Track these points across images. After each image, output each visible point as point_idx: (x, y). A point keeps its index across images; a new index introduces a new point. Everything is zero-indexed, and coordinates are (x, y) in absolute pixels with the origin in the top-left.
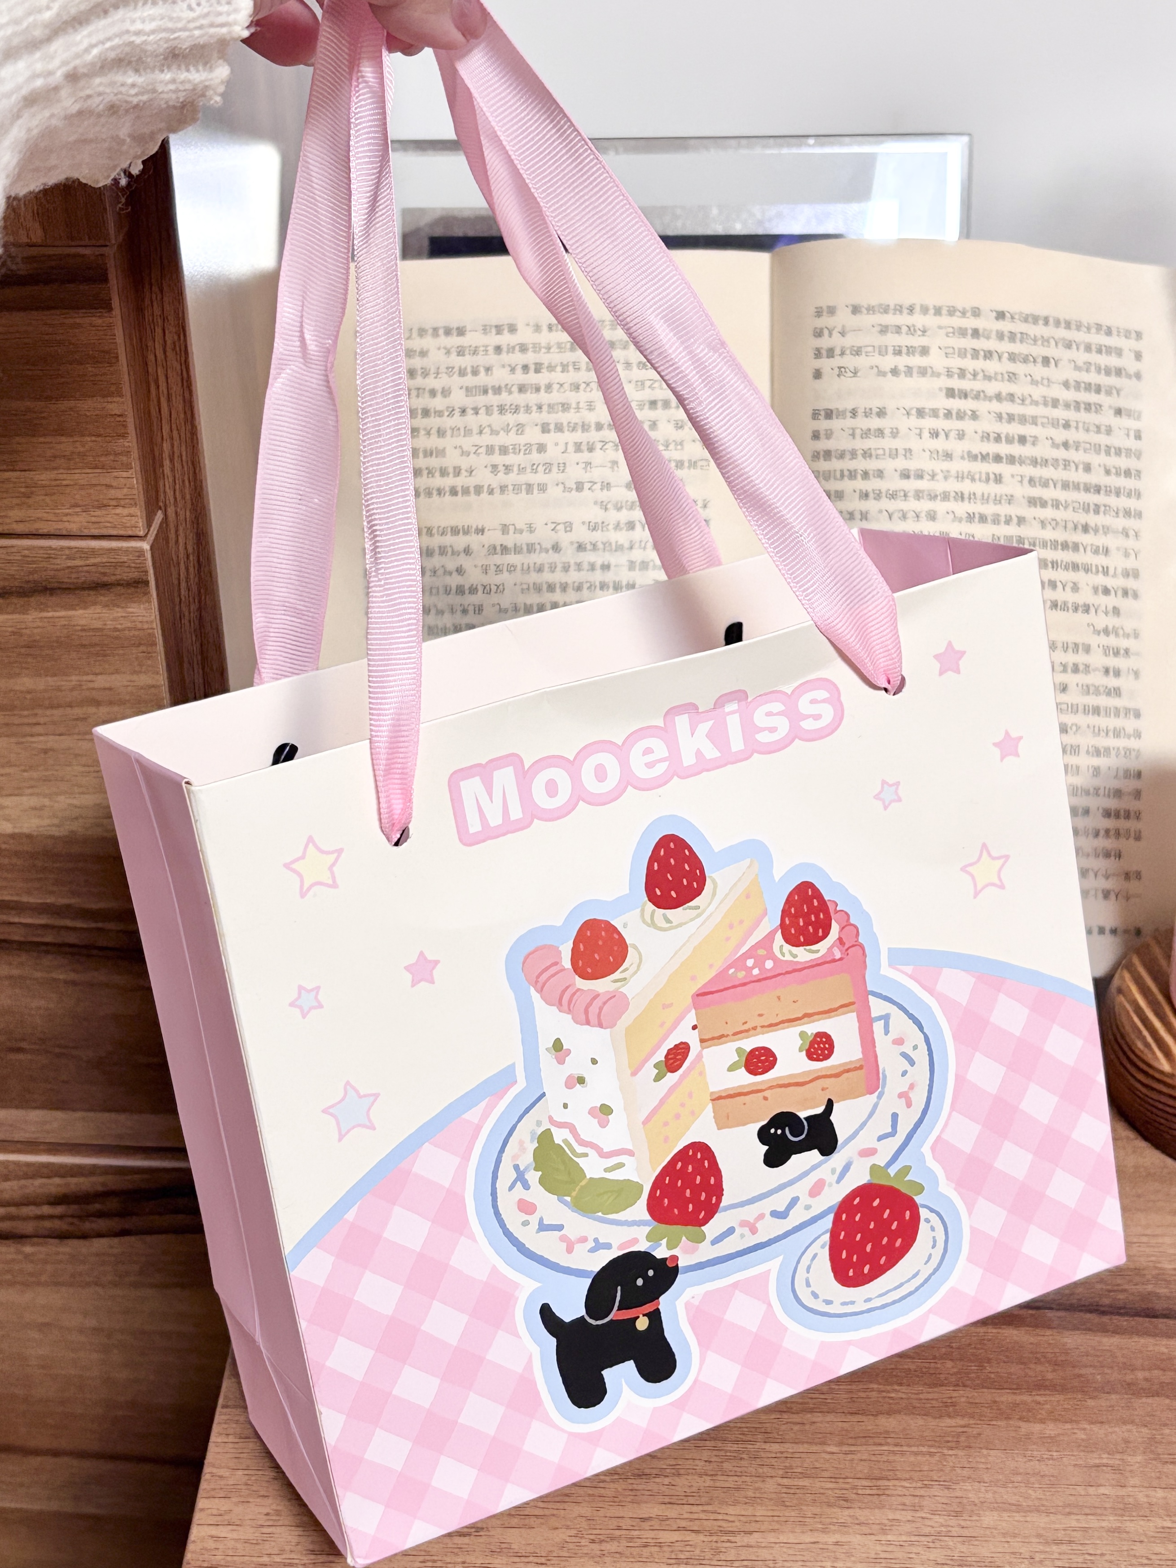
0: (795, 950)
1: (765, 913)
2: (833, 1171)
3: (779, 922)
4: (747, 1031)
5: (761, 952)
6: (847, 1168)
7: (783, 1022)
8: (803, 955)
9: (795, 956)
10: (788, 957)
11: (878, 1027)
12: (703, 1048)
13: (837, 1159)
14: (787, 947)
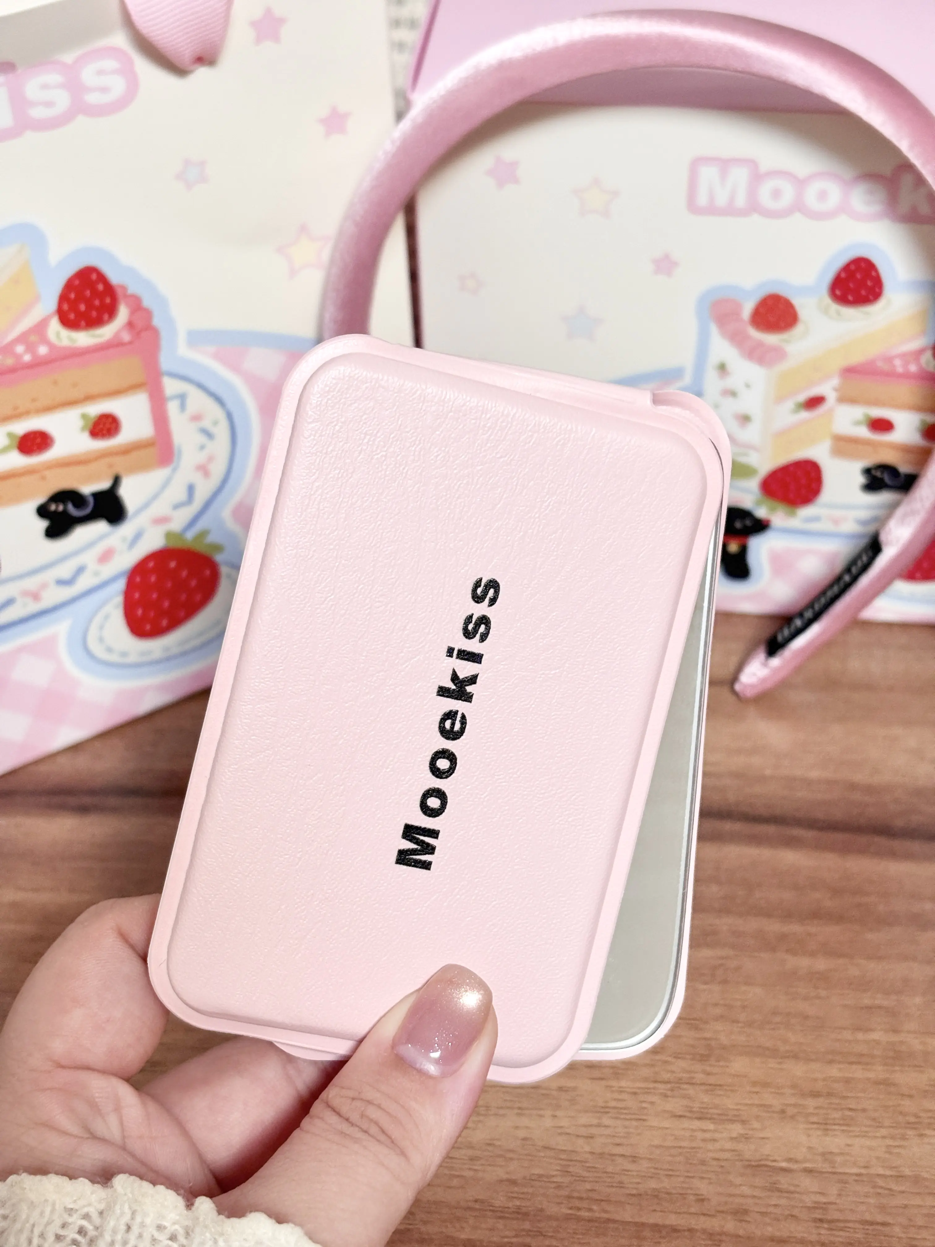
0: (74, 334)
1: (38, 298)
2: (124, 539)
3: (55, 308)
4: (19, 415)
5: (33, 339)
6: (138, 536)
7: (63, 404)
8: (83, 338)
9: (74, 340)
10: (65, 342)
11: (172, 408)
13: (126, 529)
14: (65, 332)
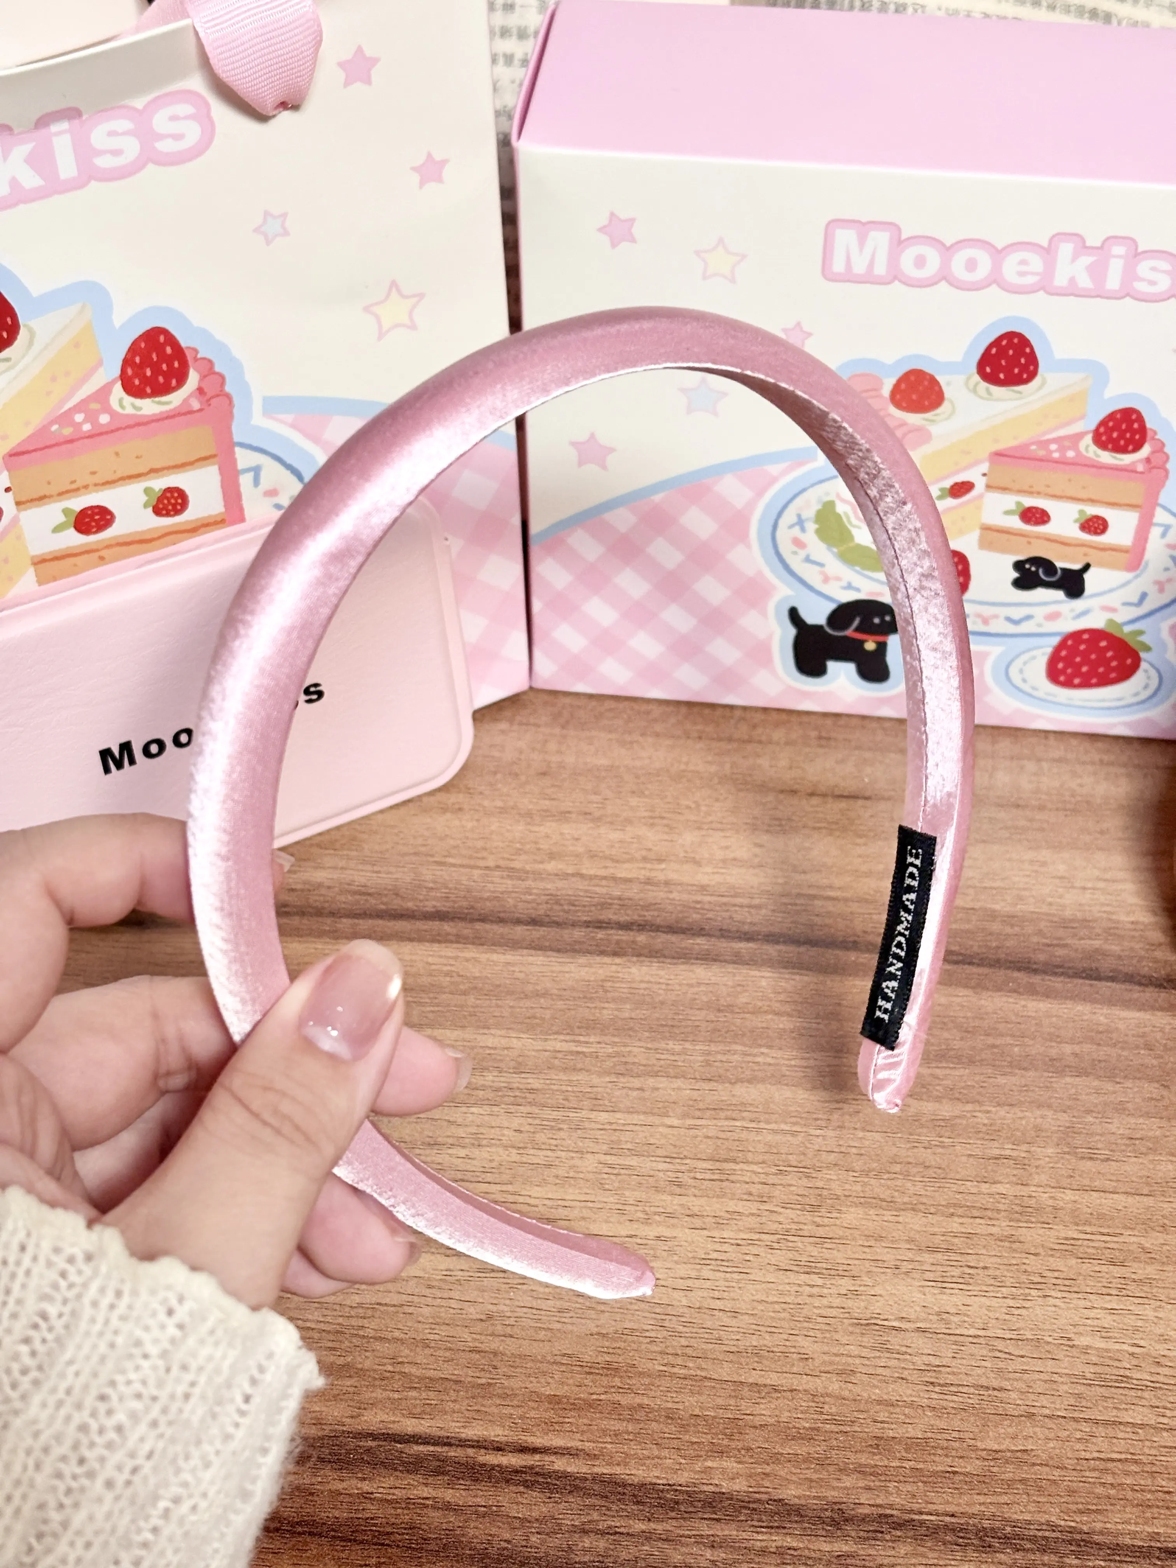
0: (138, 402)
1: (100, 363)
3: (118, 372)
4: (77, 489)
5: (94, 406)
7: (122, 479)
8: (149, 407)
9: (140, 409)
10: (129, 410)
11: (245, 481)
12: (19, 510)
14: (128, 400)
